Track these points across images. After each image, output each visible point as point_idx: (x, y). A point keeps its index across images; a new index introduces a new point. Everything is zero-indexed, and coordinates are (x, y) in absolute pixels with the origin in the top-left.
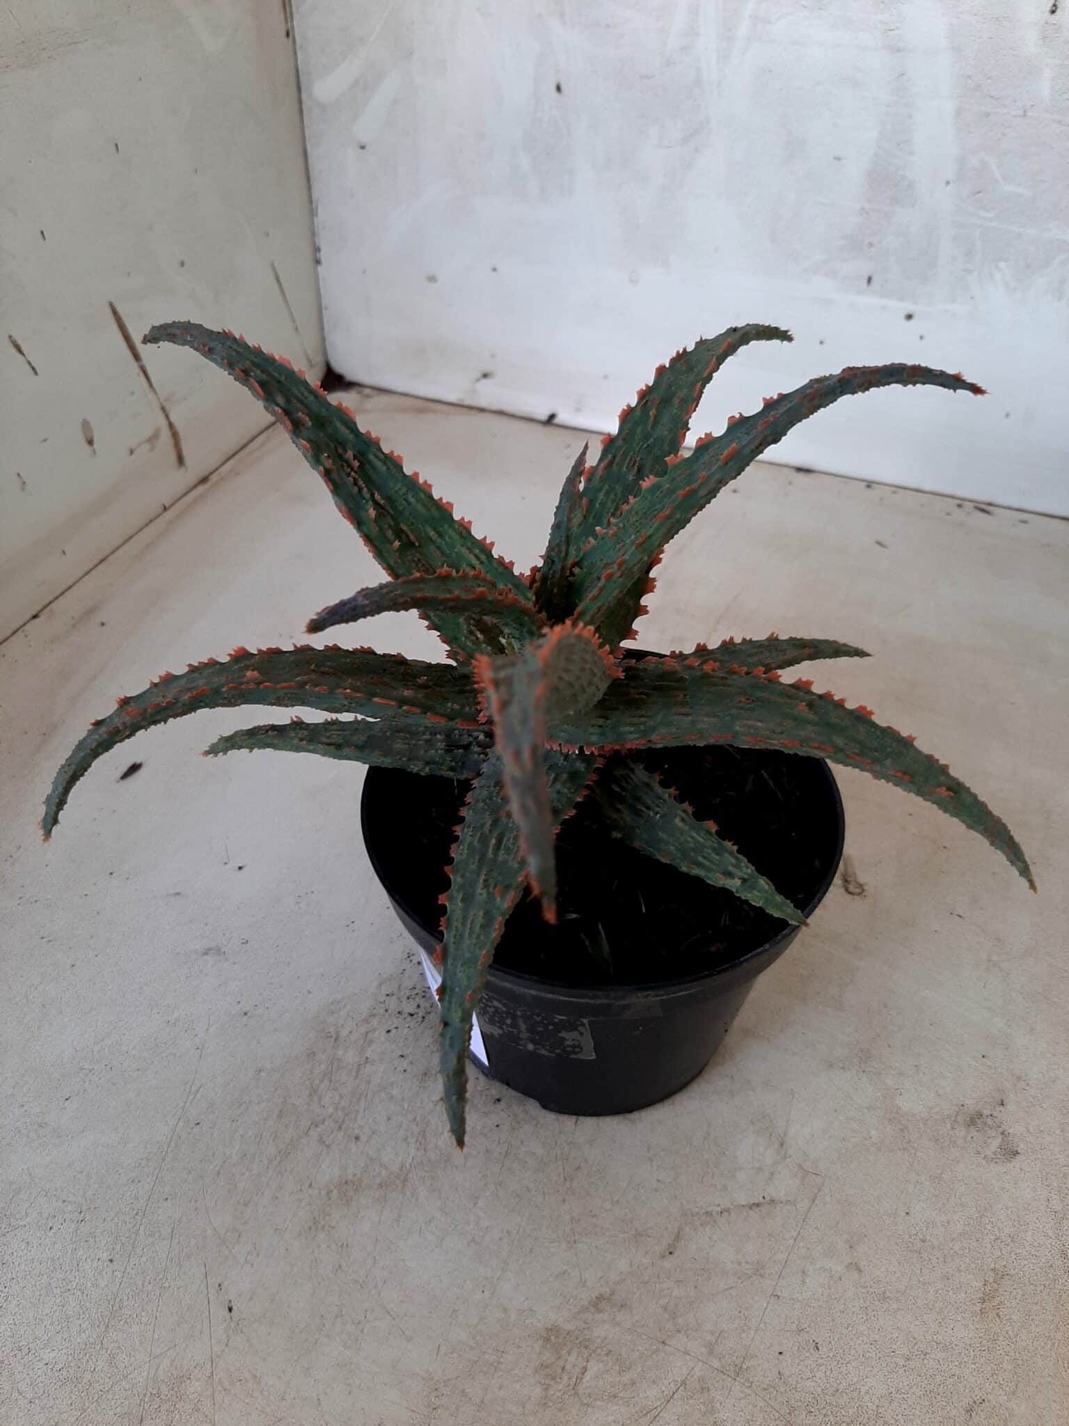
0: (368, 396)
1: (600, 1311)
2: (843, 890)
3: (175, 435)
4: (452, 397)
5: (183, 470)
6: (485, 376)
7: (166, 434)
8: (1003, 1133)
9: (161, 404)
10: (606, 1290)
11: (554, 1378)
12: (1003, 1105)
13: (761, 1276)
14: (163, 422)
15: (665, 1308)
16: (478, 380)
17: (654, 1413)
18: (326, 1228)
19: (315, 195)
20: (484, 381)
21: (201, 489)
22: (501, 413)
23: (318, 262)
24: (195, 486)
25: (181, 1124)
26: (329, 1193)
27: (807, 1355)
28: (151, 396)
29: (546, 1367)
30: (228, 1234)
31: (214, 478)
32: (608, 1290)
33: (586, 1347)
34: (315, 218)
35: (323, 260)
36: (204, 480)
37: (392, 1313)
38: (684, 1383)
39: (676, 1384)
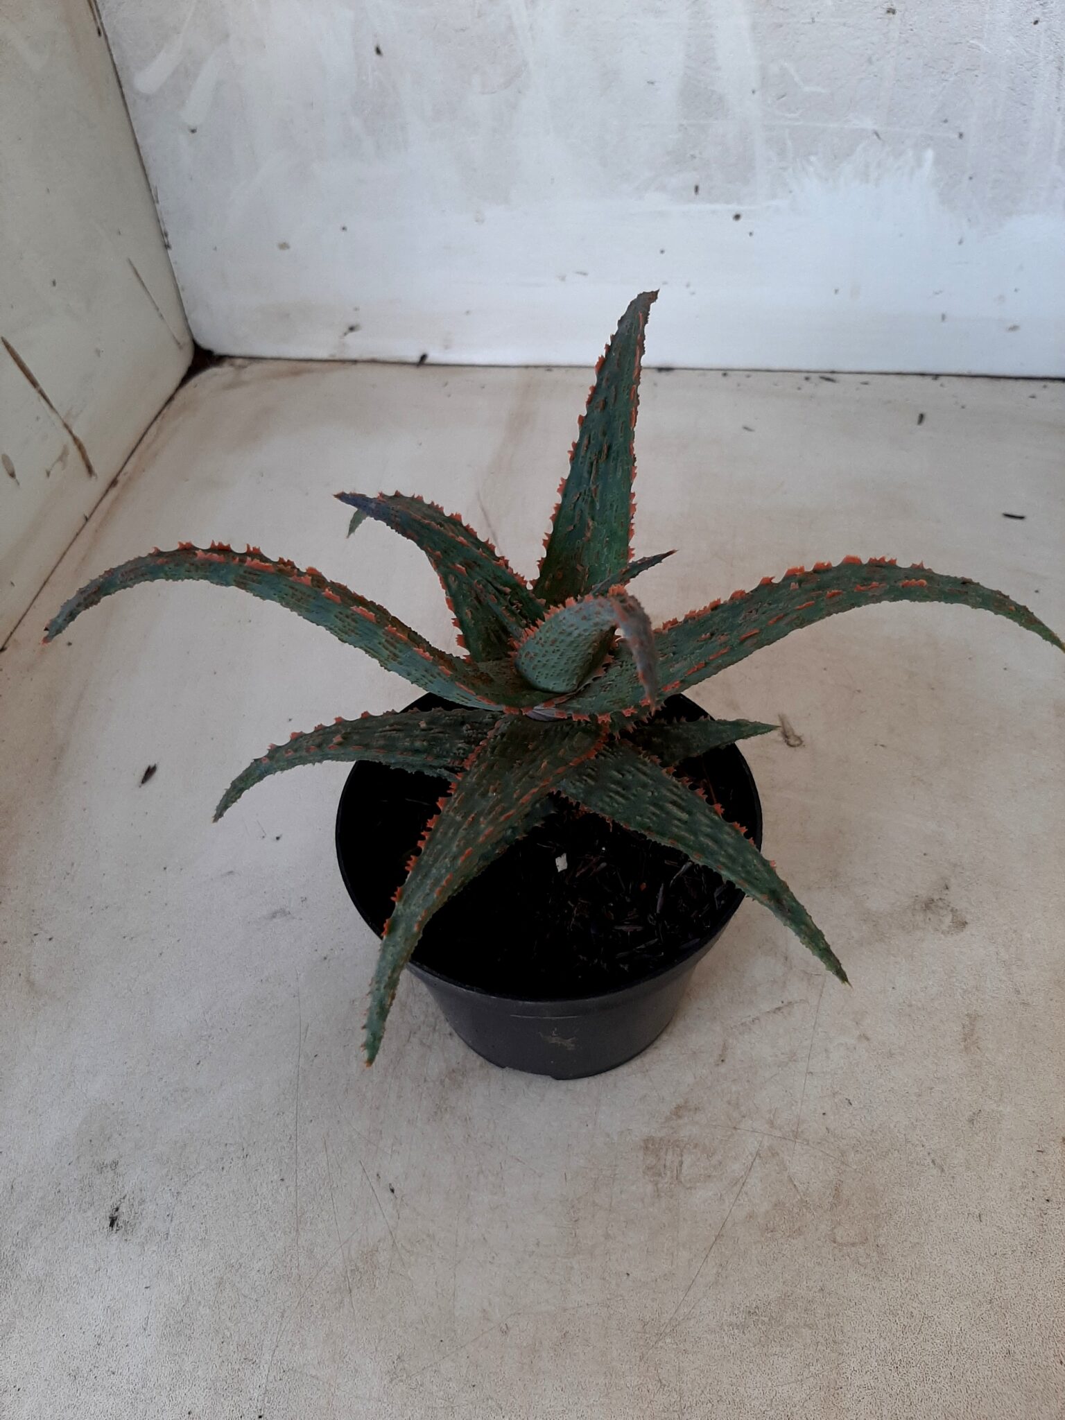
0: (242, 367)
1: (680, 1117)
2: (785, 744)
3: (80, 447)
4: (323, 354)
5: (94, 477)
6: (352, 329)
7: (73, 450)
8: (952, 910)
9: (63, 421)
10: (680, 1101)
11: (660, 1175)
12: (947, 888)
13: (795, 1061)
14: (69, 439)
15: (729, 1103)
16: (345, 334)
17: (741, 1181)
18: (448, 1109)
19: (153, 183)
20: (351, 335)
21: (113, 493)
22: (373, 361)
23: (167, 246)
24: (107, 491)
25: (302, 1060)
26: (442, 1082)
27: (844, 1110)
28: (54, 416)
29: (652, 1168)
30: (371, 1135)
31: (121, 478)
32: (682, 1100)
33: (678, 1146)
34: (157, 205)
35: (171, 243)
36: (114, 483)
37: (520, 1159)
38: (758, 1154)
39: (752, 1156)
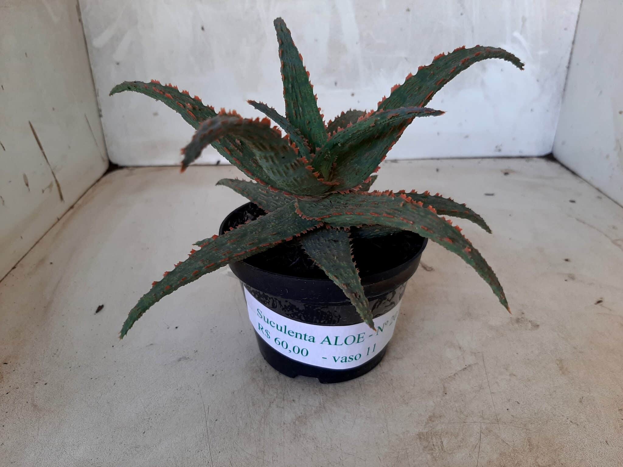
0: (132, 170)
1: (433, 421)
3: (58, 186)
5: (63, 202)
7: (55, 185)
8: (529, 321)
9: (52, 170)
10: (431, 414)
11: (432, 450)
12: (523, 314)
13: (483, 389)
14: (54, 179)
15: (457, 411)
17: (478, 446)
18: (301, 435)
19: (97, 87)
21: (71, 211)
22: (195, 165)
23: (100, 116)
24: (69, 210)
25: (208, 423)
26: (294, 423)
27: (517, 406)
28: (48, 167)
29: (427, 447)
30: (258, 454)
31: (76, 206)
33: (437, 435)
34: (97, 97)
35: (103, 115)
36: (72, 207)
37: (351, 454)
38: (481, 432)
39: (479, 434)
